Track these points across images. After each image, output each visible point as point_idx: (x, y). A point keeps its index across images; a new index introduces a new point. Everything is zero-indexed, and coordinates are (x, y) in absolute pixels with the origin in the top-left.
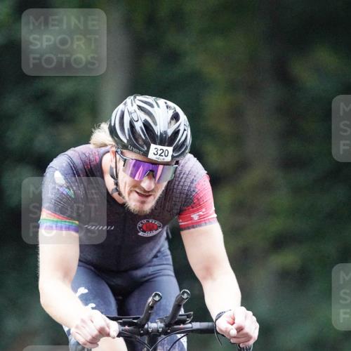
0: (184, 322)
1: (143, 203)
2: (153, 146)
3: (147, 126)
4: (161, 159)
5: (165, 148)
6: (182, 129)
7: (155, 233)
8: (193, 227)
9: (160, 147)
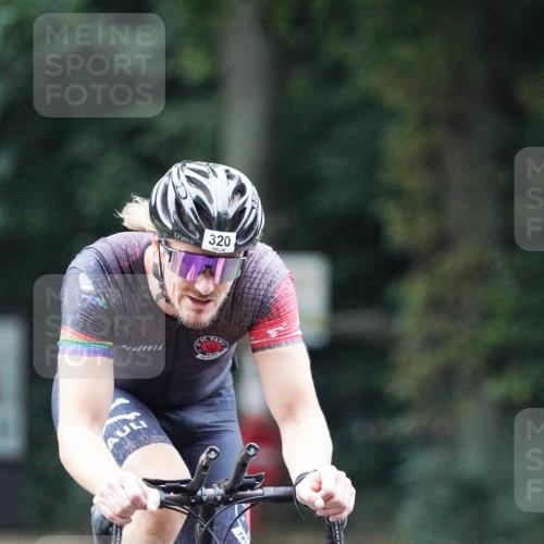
0: (252, 487)
1: (199, 312)
2: (208, 233)
3: (199, 204)
4: (220, 250)
5: (224, 234)
6: (248, 206)
7: (219, 354)
8: (270, 347)
9: (217, 233)
